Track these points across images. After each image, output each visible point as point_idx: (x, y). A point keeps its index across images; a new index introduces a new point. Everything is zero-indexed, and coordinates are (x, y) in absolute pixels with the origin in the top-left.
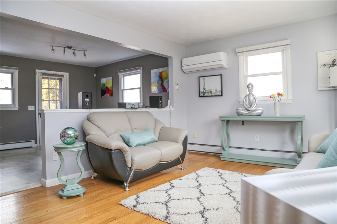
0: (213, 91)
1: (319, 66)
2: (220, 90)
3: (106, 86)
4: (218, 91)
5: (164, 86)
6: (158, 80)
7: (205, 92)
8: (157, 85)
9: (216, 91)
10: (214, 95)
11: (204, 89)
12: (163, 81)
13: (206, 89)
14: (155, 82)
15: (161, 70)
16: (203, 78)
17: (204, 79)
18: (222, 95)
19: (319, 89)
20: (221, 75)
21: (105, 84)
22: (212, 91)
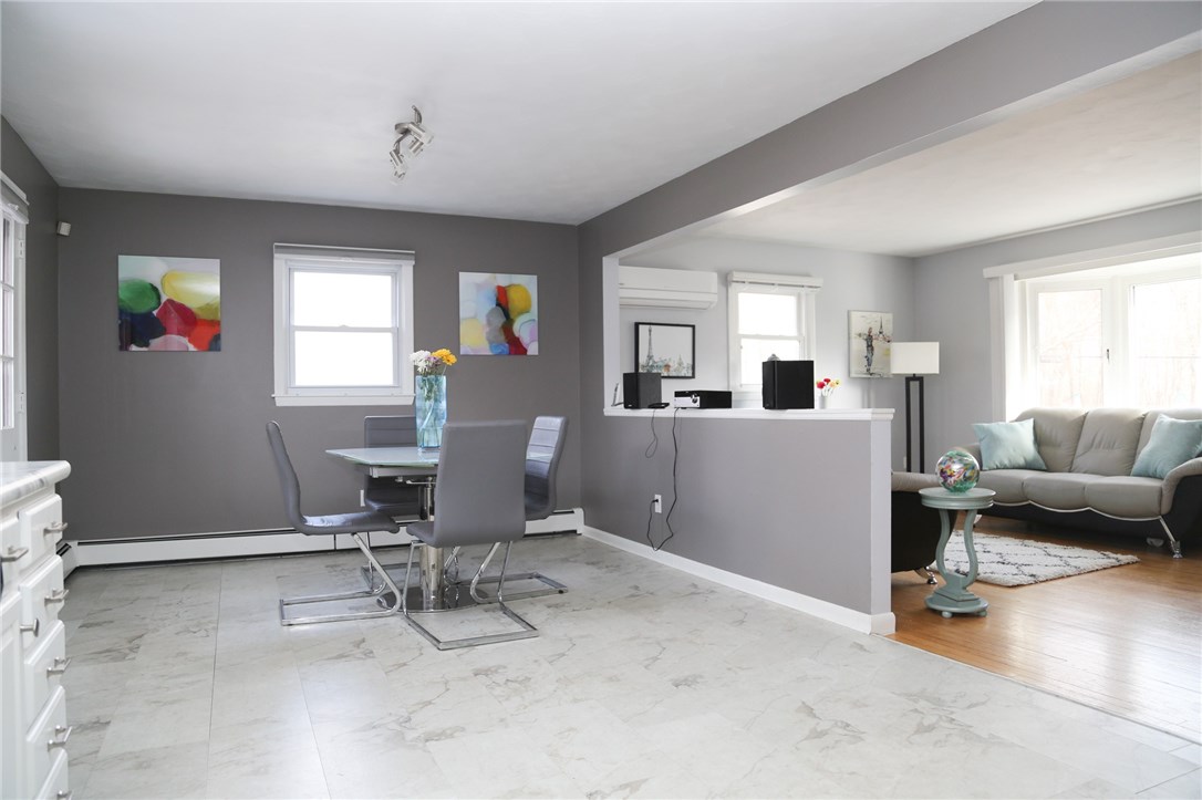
0: (674, 365)
1: (853, 335)
2: (691, 362)
3: (164, 299)
4: (685, 365)
5: (517, 335)
6: (491, 312)
7: (652, 366)
8: (487, 329)
9: (680, 364)
10: (674, 374)
11: (650, 357)
12: (512, 317)
13: (656, 359)
14: (474, 318)
15: (503, 280)
16: (648, 326)
17: (650, 331)
18: (693, 377)
19: (853, 375)
20: (693, 327)
21: (155, 289)
22: (671, 364)
